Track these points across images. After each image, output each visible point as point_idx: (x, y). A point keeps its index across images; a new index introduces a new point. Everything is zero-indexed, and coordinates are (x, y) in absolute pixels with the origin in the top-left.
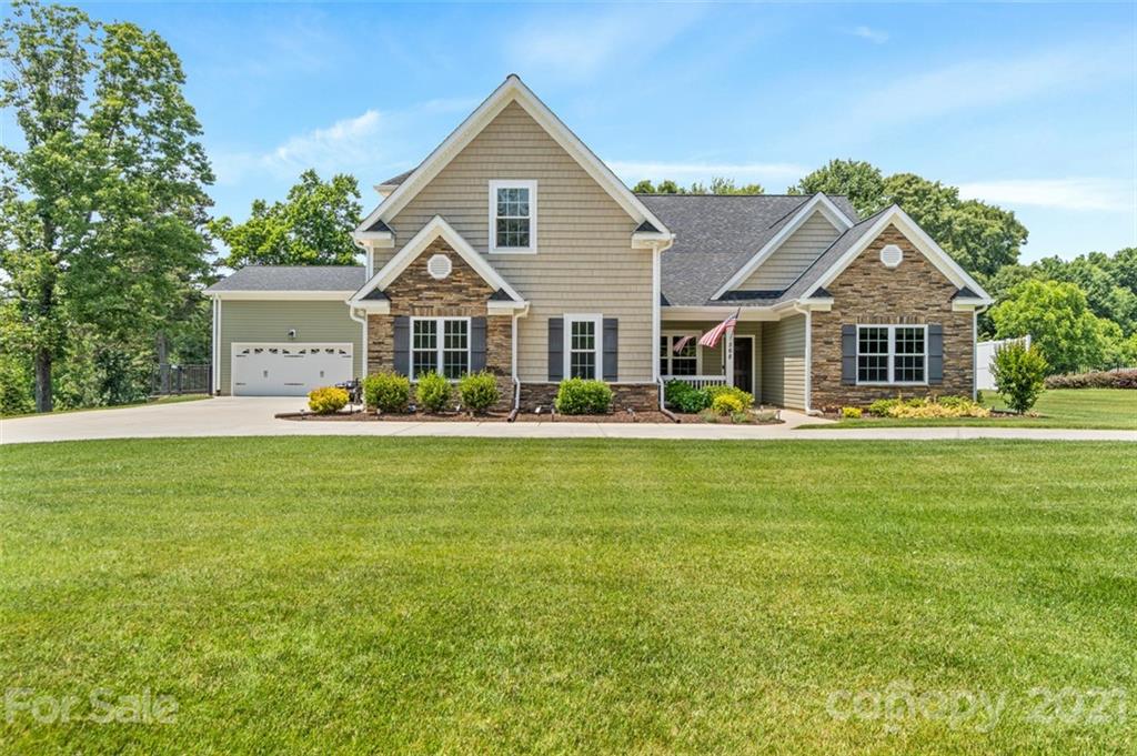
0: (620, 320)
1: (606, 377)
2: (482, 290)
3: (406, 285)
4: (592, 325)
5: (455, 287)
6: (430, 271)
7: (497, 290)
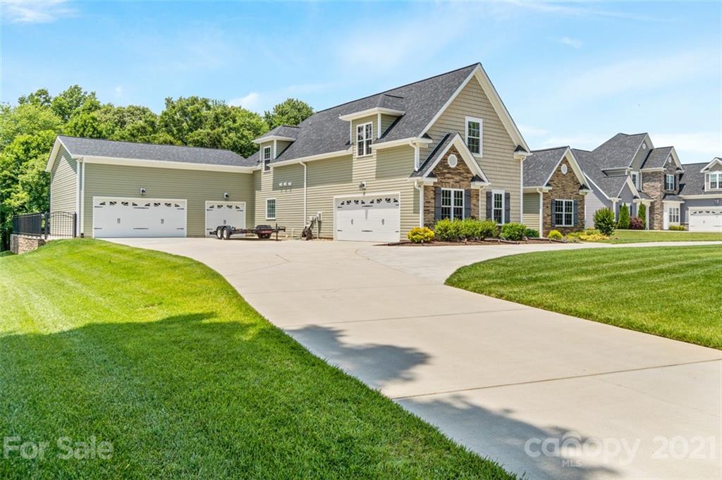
0: (511, 193)
1: (506, 222)
2: (469, 175)
3: (439, 170)
4: (501, 195)
5: (459, 172)
6: (449, 163)
7: (475, 175)
